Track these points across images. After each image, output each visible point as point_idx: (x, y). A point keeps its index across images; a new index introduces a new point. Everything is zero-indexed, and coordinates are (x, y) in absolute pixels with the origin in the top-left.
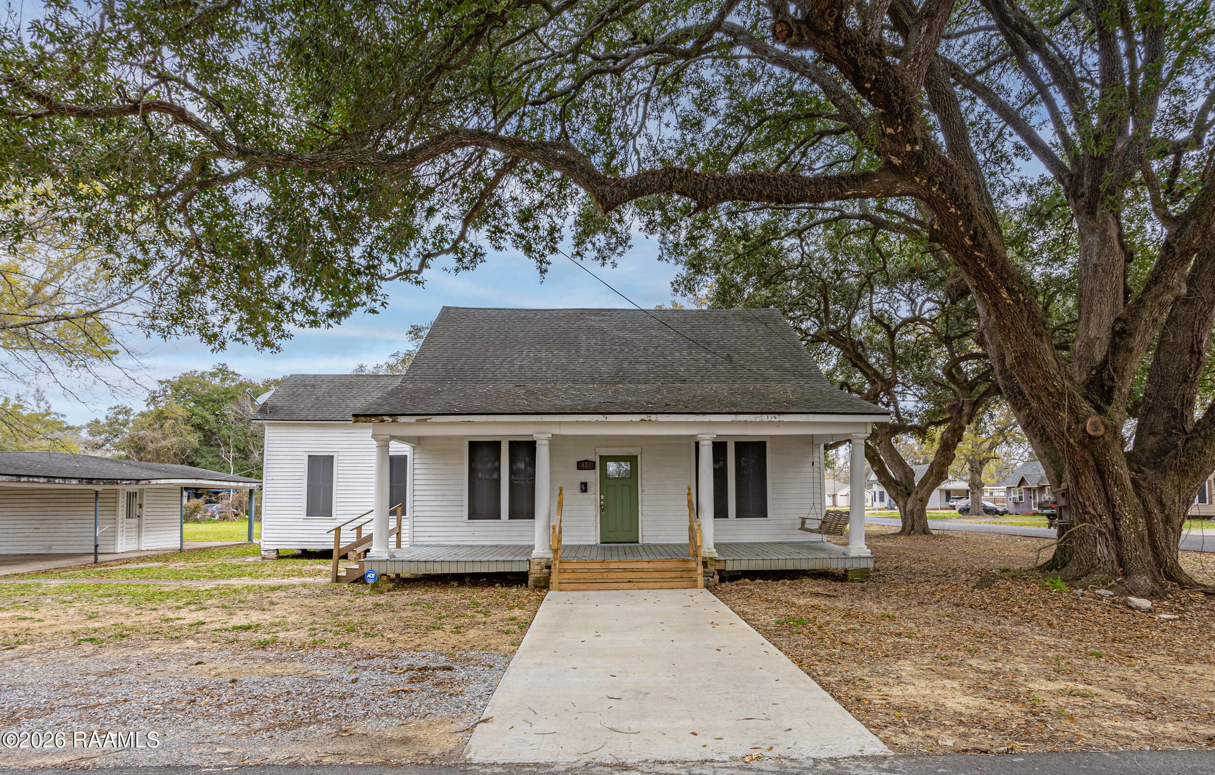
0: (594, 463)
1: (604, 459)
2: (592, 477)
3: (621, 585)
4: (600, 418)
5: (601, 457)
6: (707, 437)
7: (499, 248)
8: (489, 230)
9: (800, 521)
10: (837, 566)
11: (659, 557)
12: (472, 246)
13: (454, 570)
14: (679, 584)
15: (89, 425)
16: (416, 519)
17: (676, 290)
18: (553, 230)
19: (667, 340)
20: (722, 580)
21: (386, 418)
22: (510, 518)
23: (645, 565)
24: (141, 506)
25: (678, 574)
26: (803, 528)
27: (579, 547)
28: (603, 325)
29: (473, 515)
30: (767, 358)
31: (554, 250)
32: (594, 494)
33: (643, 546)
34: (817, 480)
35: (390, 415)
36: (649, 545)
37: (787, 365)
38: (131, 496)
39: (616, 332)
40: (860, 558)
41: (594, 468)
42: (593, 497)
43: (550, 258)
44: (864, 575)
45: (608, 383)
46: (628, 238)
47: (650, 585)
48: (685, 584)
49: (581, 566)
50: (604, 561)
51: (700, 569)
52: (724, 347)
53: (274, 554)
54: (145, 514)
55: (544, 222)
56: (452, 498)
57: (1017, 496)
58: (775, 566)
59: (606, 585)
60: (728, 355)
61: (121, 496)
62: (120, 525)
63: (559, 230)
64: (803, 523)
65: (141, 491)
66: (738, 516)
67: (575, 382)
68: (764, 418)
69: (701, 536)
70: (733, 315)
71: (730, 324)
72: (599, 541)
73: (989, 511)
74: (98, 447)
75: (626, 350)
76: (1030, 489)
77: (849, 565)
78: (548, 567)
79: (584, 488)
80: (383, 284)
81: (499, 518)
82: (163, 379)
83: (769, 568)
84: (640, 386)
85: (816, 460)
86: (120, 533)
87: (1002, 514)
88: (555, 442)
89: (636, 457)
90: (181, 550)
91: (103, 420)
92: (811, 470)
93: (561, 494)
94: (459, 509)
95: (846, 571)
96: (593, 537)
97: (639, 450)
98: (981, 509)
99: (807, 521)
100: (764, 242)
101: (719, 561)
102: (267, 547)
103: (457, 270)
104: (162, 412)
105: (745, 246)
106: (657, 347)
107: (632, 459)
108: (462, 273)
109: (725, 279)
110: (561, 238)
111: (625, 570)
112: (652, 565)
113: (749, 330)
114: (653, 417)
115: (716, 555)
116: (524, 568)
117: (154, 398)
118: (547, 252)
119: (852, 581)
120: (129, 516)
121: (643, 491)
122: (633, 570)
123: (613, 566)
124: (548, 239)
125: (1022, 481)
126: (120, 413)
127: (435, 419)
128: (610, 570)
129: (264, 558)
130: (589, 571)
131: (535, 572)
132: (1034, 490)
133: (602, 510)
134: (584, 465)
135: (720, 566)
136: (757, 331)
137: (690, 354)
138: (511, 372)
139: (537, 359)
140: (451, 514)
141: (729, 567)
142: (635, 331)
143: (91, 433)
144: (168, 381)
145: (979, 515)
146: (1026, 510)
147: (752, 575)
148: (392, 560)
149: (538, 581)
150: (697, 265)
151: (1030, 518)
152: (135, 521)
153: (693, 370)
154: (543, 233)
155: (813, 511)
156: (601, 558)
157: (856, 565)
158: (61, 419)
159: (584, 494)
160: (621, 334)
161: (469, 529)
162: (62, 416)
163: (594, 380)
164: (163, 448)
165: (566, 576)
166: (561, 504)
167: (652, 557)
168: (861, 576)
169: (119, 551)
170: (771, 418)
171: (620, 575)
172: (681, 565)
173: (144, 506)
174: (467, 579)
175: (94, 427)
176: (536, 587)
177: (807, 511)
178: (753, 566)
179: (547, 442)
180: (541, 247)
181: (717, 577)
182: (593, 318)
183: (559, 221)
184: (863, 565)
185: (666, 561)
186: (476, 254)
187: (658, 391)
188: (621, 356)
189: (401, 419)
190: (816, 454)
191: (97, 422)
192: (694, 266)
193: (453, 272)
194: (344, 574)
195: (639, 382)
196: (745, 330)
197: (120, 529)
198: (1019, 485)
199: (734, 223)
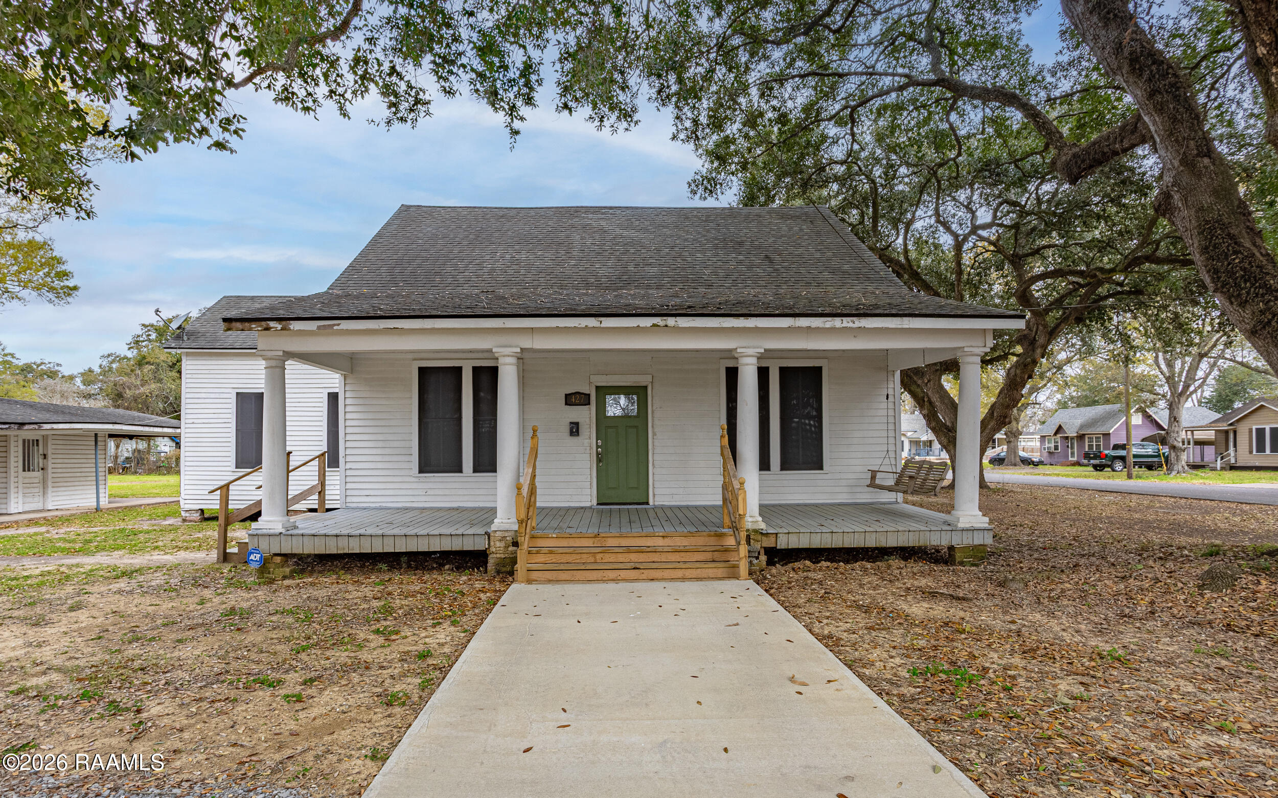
0: (589, 395)
1: (603, 392)
2: (585, 415)
3: (623, 574)
4: (591, 322)
5: (597, 388)
6: (751, 351)
7: (449, 92)
8: (434, 62)
9: (870, 474)
10: (938, 540)
11: (680, 529)
12: (410, 87)
13: (378, 548)
14: (711, 572)
15: (82, 374)
16: (349, 473)
17: (694, 192)
18: (528, 69)
19: (686, 240)
20: (770, 563)
21: (272, 324)
22: (475, 471)
23: (660, 542)
24: (45, 456)
25: (708, 556)
26: (873, 485)
27: (568, 509)
28: (603, 223)
29: (424, 467)
30: (819, 260)
31: (529, 101)
32: (589, 437)
33: (655, 508)
34: (891, 420)
35: (279, 320)
36: (662, 508)
37: (846, 267)
38: (29, 446)
39: (618, 231)
40: (973, 530)
41: (589, 404)
42: (586, 442)
43: (524, 110)
44: (979, 555)
45: (607, 288)
46: (634, 110)
47: (667, 574)
48: (720, 572)
49: (564, 543)
50: (597, 536)
51: (743, 550)
52: (759, 247)
53: (197, 516)
54: (50, 466)
55: (516, 57)
56: (396, 444)
57: (1052, 445)
58: (849, 542)
59: (599, 575)
60: (767, 257)
61: (13, 444)
62: (13, 479)
63: (536, 72)
64: (873, 478)
65: (45, 438)
66: (783, 468)
67: (562, 287)
68: (837, 322)
69: (744, 500)
70: (769, 213)
71: (765, 222)
72: (595, 502)
73: (1026, 462)
74: (88, 396)
75: (632, 251)
76: (1067, 438)
77: (957, 540)
78: (516, 544)
79: (575, 429)
80: (230, 92)
81: (461, 471)
82: (147, 323)
83: (839, 545)
84: (651, 292)
85: (891, 392)
86: (13, 490)
87: (1036, 464)
88: (523, 358)
89: (646, 388)
90: (98, 509)
91: (97, 370)
92: (884, 405)
93: (534, 435)
94: (407, 458)
95: (951, 548)
96: (587, 496)
97: (649, 378)
98: (1018, 459)
99: (879, 475)
100: (803, 128)
101: (767, 535)
102: (187, 507)
103: (389, 122)
104: (144, 358)
105: (781, 132)
106: (672, 248)
107: (639, 393)
108: (397, 126)
109: (754, 178)
110: (540, 82)
111: (629, 550)
112: (667, 542)
113: (790, 229)
114: (671, 321)
115: (762, 526)
116: (480, 545)
117: (137, 342)
118: (519, 103)
119: (962, 563)
120: (27, 467)
121: (654, 434)
122: (640, 550)
123: (611, 542)
124: (522, 82)
125: (1059, 429)
126: (113, 362)
127: (345, 325)
128: (606, 550)
129: (184, 520)
130: (575, 550)
131: (498, 551)
132: (1072, 438)
133: (599, 460)
134: (574, 399)
135: (769, 543)
136: (801, 230)
137: (717, 255)
138: (478, 276)
139: (513, 261)
140: (396, 466)
141: (782, 543)
142: (646, 230)
143: (84, 383)
144: (152, 326)
145: (1015, 465)
146: (1062, 460)
147: (815, 554)
148: (289, 533)
149: (501, 563)
150: (719, 156)
151: (1069, 468)
152: (38, 474)
153: (722, 273)
154: (513, 73)
155: (887, 461)
156: (593, 530)
157: (967, 540)
158: (57, 368)
159: (575, 440)
160: (625, 233)
161: (420, 486)
162: (58, 365)
163: (588, 285)
164: (141, 395)
165: (541, 558)
166: (534, 453)
167: (669, 529)
168: (974, 557)
169: (13, 511)
170: (847, 322)
171: (621, 558)
172: (712, 541)
173: (50, 456)
174: (404, 559)
175: (88, 377)
176: (498, 572)
177: (879, 462)
178: (816, 542)
179: (513, 360)
180: (512, 95)
181: (763, 558)
182: (590, 216)
183: (535, 54)
184: (978, 540)
185: (691, 534)
186: (417, 102)
187: (676, 296)
188: (625, 258)
189: (296, 326)
190: (891, 385)
191: (91, 371)
192: (718, 158)
193: (383, 124)
194: (235, 550)
195: (649, 287)
196: (785, 228)
197: (12, 485)
198: (1056, 434)
199: (768, 101)
